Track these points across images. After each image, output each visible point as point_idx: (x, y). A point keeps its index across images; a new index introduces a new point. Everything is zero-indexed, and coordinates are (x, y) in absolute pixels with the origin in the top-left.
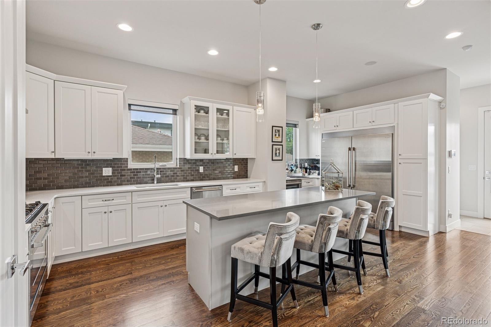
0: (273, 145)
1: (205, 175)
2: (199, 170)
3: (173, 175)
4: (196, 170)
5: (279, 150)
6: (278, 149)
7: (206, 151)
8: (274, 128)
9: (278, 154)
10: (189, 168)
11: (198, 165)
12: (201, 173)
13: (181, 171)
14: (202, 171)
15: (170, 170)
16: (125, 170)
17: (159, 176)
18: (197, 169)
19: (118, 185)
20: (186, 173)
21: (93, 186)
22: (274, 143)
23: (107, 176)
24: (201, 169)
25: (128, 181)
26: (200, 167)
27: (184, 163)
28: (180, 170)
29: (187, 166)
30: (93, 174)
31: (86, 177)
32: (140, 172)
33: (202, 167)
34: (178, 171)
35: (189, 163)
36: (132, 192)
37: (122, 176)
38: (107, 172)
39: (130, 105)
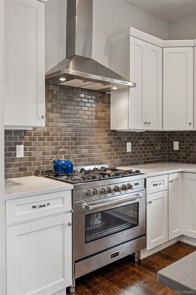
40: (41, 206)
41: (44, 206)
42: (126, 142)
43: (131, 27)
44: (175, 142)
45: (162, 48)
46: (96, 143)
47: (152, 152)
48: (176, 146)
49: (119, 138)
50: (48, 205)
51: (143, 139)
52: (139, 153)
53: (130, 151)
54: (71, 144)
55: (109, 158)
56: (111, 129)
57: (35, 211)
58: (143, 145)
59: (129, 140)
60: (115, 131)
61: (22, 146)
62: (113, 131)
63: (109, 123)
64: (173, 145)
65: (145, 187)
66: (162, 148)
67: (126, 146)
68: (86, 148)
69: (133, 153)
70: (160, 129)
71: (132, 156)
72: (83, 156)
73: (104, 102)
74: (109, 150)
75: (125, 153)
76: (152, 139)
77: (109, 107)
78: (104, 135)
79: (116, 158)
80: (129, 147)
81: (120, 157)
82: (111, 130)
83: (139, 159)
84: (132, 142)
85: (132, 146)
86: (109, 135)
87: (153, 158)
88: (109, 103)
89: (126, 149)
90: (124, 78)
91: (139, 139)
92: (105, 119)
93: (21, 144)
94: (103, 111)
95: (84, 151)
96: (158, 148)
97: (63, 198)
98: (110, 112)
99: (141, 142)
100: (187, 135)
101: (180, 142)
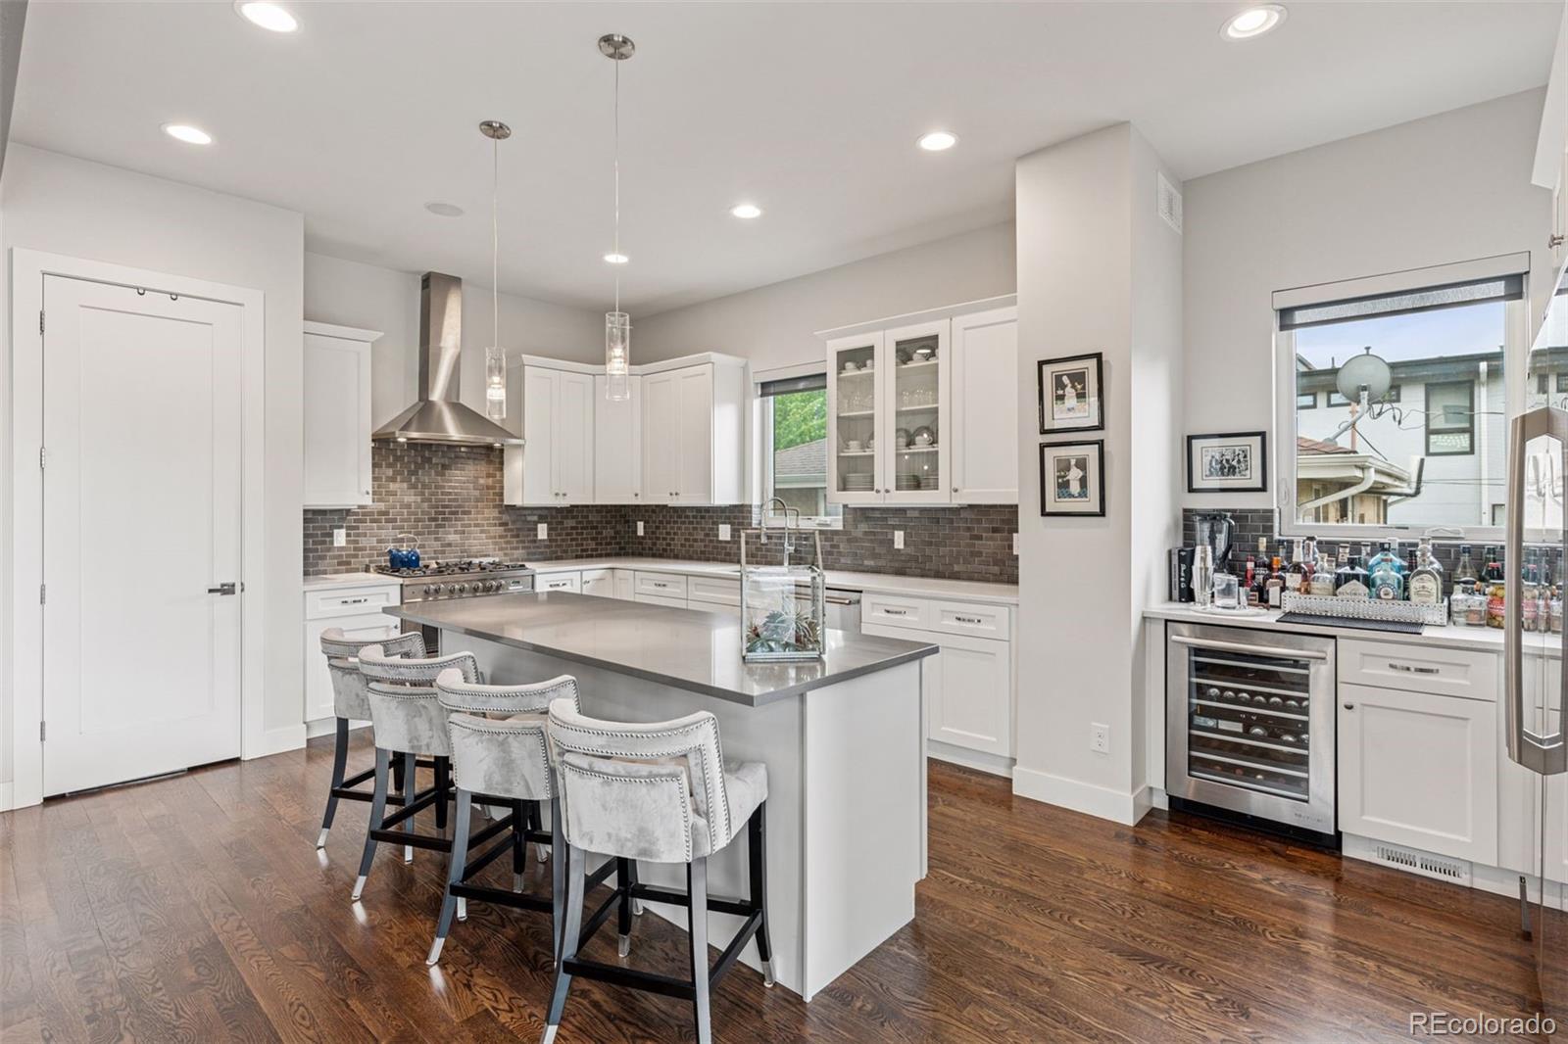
0: (1042, 447)
1: (911, 558)
2: (892, 542)
3: (829, 549)
4: (884, 542)
5: (1082, 464)
6: (1073, 462)
7: (872, 484)
8: (1047, 369)
9: (1075, 488)
10: (867, 533)
11: (891, 527)
12: (898, 550)
13: (848, 540)
14: (902, 546)
15: (821, 537)
17: (792, 548)
18: (889, 537)
20: (858, 548)
22: (1051, 437)
23: (724, 542)
24: (899, 539)
26: (897, 533)
27: (855, 520)
28: (845, 537)
29: (863, 527)
30: (709, 535)
32: (769, 537)
33: (902, 533)
34: (843, 541)
35: (868, 519)
36: (687, 575)
38: (724, 532)
39: (764, 385)
40: (354, 602)
41: (360, 601)
42: (536, 523)
43: (523, 356)
44: (639, 523)
45: (594, 375)
46: (476, 525)
47: (594, 539)
48: (640, 529)
49: (521, 518)
50: (365, 600)
51: (573, 517)
52: (563, 540)
53: (546, 537)
54: (429, 527)
55: (501, 549)
56: (505, 503)
57: (345, 606)
58: (572, 528)
59: (542, 519)
60: (513, 507)
61: (343, 532)
62: (509, 507)
63: (501, 494)
64: (634, 527)
65: (533, 588)
66: (616, 533)
67: (536, 530)
68: (456, 532)
69: (550, 540)
70: (590, 501)
71: (546, 547)
72: (450, 545)
73: (490, 462)
74: (501, 537)
75: (535, 541)
77: (502, 470)
78: (491, 514)
79: (517, 548)
80: (542, 532)
81: (523, 548)
82: (506, 506)
83: (566, 552)
84: (549, 524)
85: (550, 529)
86: (500, 513)
87: (596, 550)
88: (502, 462)
89: (536, 535)
90: (495, 425)
91: (567, 518)
92: (494, 488)
93: (341, 527)
94: (489, 476)
95: (452, 537)
96: (608, 532)
97: (388, 594)
98: (502, 476)
99: (570, 523)
100: (654, 511)
101: (645, 523)
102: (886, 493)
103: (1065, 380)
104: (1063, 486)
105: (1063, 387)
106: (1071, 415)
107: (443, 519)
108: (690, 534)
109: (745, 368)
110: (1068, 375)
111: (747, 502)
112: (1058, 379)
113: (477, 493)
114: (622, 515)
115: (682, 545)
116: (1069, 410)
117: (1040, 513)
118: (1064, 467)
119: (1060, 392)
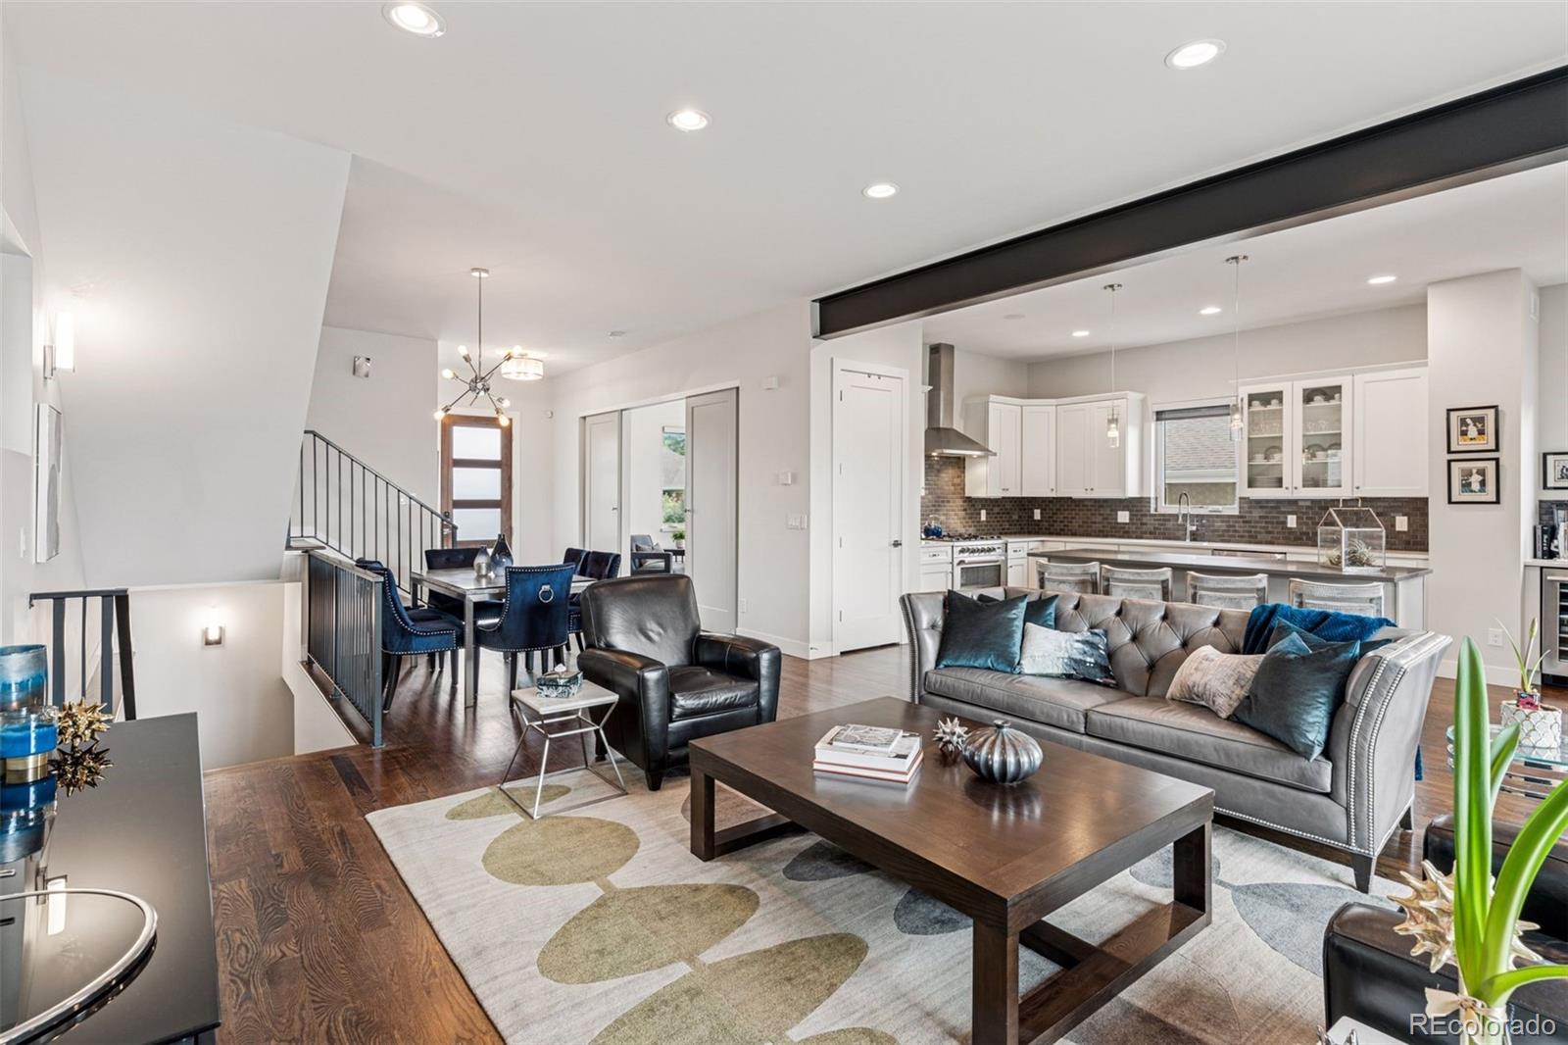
0: (1449, 462)
1: (1302, 533)
2: (1285, 523)
3: (1225, 528)
4: (1277, 523)
5: (1482, 472)
6: (1475, 471)
7: (1279, 483)
8: (1453, 415)
9: (1476, 486)
10: (1260, 517)
11: (1284, 513)
12: (1291, 528)
13: (1244, 522)
14: (1295, 526)
15: (1219, 519)
16: (1146, 515)
17: (1194, 528)
18: (1282, 519)
19: (1137, 538)
20: (1253, 527)
21: (1106, 536)
22: (1456, 456)
23: (1124, 524)
24: (1292, 521)
25: (1151, 533)
26: (1289, 517)
27: (1250, 507)
28: (1241, 520)
29: (1257, 513)
30: (1106, 519)
31: (1099, 523)
32: (1169, 520)
33: (1295, 517)
34: (1239, 522)
35: (1261, 507)
37: (1142, 524)
38: (1123, 517)
39: (1158, 413)
40: (934, 555)
41: (936, 555)
42: (980, 509)
43: (990, 393)
44: (1036, 511)
45: (1021, 406)
46: (953, 510)
47: (1008, 521)
48: (1037, 514)
49: (974, 505)
51: (999, 506)
52: (993, 523)
53: (985, 520)
55: (964, 527)
56: (967, 495)
57: (931, 558)
58: (998, 513)
59: (983, 507)
62: (968, 498)
63: (964, 489)
64: (1033, 513)
65: (1006, 551)
66: (1020, 517)
67: (980, 514)
68: (944, 515)
69: (987, 522)
70: (1017, 494)
71: (986, 526)
73: (959, 468)
74: (964, 518)
75: (979, 522)
76: (1008, 506)
77: (964, 472)
78: (959, 502)
79: (970, 526)
80: (983, 515)
82: (966, 497)
84: (987, 510)
85: (987, 514)
86: (964, 502)
87: (1008, 529)
88: (964, 468)
89: (980, 518)
90: (977, 443)
91: (994, 506)
92: (961, 485)
94: (958, 477)
95: (942, 518)
96: (1015, 517)
97: (946, 552)
98: (965, 477)
99: (996, 510)
100: (1050, 502)
101: (1042, 510)
102: (1294, 489)
103: (1469, 421)
104: (1466, 486)
105: (1467, 425)
106: (1473, 442)
107: (939, 506)
108: (1088, 518)
109: (1144, 402)
110: (1471, 419)
111: (1145, 496)
112: (1463, 422)
113: (952, 488)
114: (1025, 504)
115: (1079, 526)
116: (1471, 439)
117: (1447, 502)
118: (1468, 474)
119: (1464, 428)
